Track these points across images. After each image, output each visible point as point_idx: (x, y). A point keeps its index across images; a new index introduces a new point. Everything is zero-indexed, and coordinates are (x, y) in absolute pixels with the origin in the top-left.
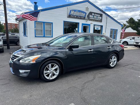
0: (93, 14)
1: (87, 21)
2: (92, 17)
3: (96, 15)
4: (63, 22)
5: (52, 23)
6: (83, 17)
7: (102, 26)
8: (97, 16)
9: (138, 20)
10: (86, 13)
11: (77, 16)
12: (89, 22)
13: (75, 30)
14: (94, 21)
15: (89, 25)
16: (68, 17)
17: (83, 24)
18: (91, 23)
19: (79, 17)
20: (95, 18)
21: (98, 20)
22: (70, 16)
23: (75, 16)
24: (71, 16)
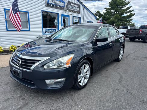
0: (72, 4)
1: (66, 11)
2: (71, 7)
3: (75, 5)
4: (41, 12)
5: (28, 13)
6: (62, 6)
7: (80, 18)
8: (76, 7)
9: (104, 13)
10: (65, 3)
11: (56, 6)
12: (68, 13)
13: (55, 22)
14: (72, 12)
15: (68, 16)
16: (46, 6)
17: (62, 15)
18: (70, 14)
19: (58, 7)
20: (73, 9)
21: (76, 12)
22: (48, 5)
23: (54, 4)
24: (50, 5)
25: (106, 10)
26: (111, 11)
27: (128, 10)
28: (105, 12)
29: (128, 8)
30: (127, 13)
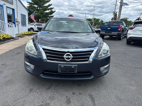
7: (13, 10)
15: (2, 6)
18: (4, 4)
25: (29, 4)
26: (34, 6)
27: (49, 8)
28: (28, 6)
29: (49, 5)
30: (49, 9)
